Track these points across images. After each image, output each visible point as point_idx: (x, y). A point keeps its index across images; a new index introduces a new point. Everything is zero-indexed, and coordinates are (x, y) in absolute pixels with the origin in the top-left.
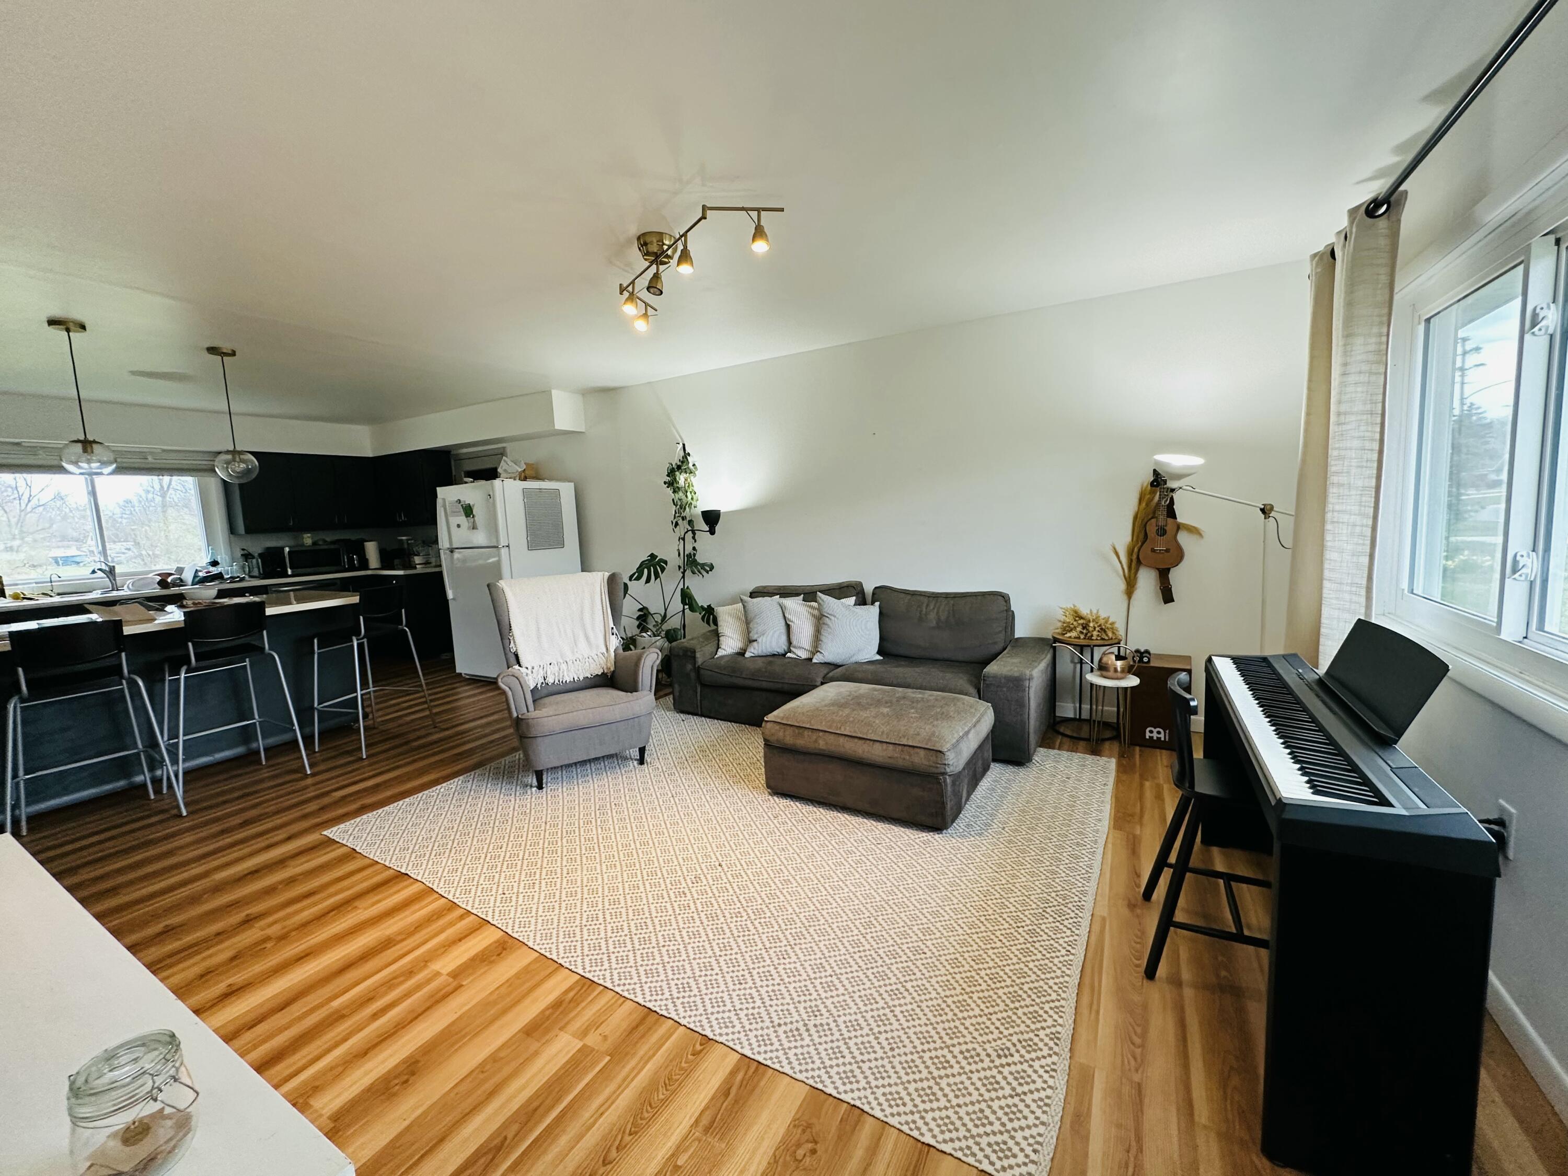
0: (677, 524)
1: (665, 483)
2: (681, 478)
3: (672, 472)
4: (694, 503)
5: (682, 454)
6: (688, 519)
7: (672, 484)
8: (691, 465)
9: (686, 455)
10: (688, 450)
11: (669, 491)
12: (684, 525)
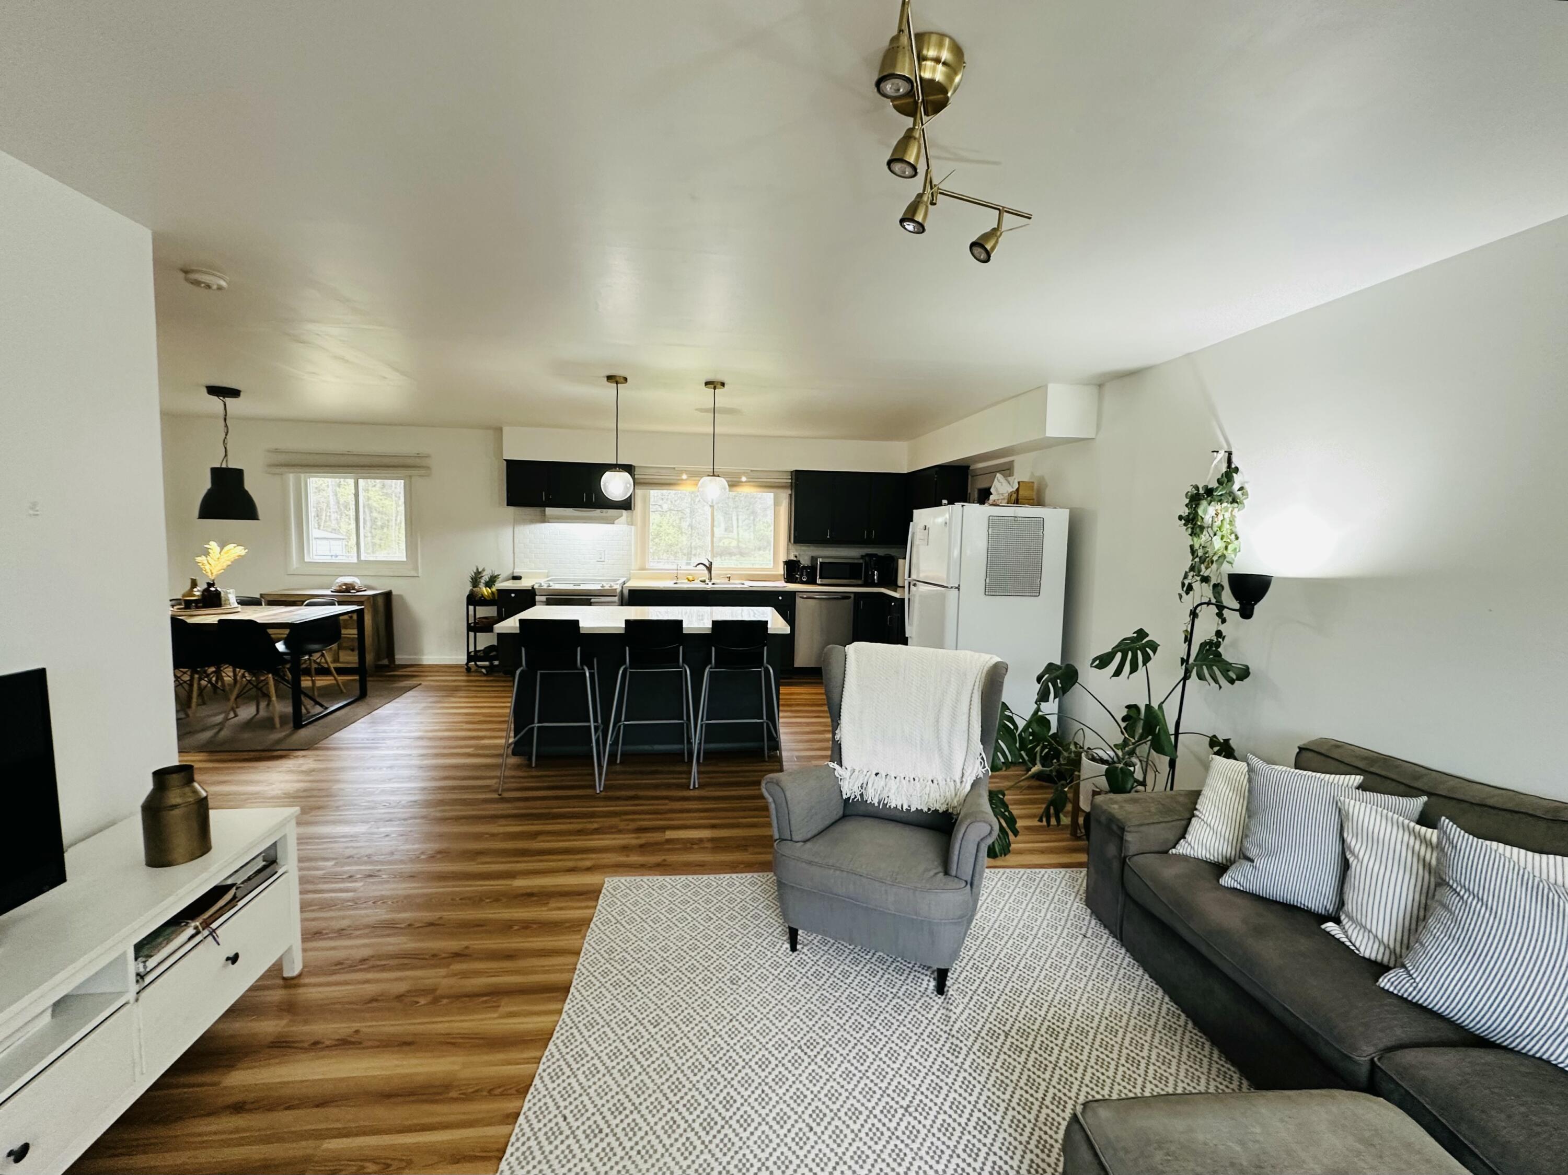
0: (1190, 588)
1: (1180, 518)
2: (1208, 512)
3: (1195, 499)
4: (1229, 554)
5: (1224, 468)
6: (1213, 581)
7: (1192, 521)
8: (1236, 487)
9: (1231, 471)
10: (1236, 462)
11: (1183, 532)
12: (1203, 592)
